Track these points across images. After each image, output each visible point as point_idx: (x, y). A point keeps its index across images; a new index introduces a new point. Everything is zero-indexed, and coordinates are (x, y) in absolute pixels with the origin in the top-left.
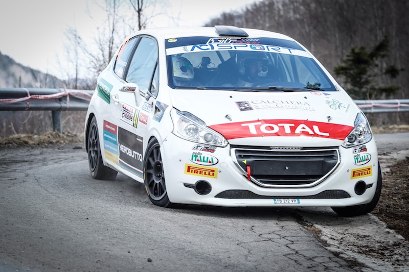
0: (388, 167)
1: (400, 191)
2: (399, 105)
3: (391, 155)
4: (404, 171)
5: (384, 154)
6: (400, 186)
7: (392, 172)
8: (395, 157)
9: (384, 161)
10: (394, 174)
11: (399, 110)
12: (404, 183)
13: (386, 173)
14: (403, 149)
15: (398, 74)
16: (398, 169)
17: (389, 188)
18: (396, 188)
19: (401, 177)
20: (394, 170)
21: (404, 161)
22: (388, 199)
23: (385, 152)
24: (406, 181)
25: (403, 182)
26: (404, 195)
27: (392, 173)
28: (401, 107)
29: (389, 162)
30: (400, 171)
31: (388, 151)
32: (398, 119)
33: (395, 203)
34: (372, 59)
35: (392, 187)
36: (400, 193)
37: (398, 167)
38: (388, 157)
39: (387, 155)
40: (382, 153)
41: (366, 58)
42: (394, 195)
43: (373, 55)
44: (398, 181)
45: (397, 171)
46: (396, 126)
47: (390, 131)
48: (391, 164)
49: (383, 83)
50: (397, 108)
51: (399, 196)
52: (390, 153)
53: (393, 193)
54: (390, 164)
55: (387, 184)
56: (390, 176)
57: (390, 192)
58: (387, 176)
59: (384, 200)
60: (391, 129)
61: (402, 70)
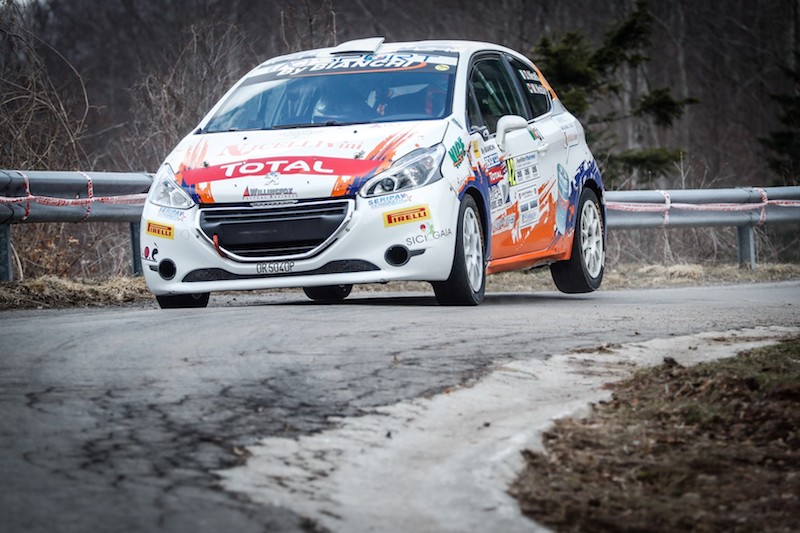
0: (609, 386)
1: (635, 458)
2: (668, 205)
3: (621, 351)
4: (653, 399)
5: (601, 349)
6: (636, 443)
7: (617, 403)
8: (632, 358)
9: (600, 369)
10: (622, 408)
11: (667, 219)
12: (648, 435)
13: (598, 406)
14: (661, 336)
15: (679, 114)
16: (637, 393)
17: (603, 447)
18: (625, 448)
19: (640, 418)
20: (622, 397)
21: (656, 371)
22: (597, 482)
23: (604, 345)
24: (656, 427)
25: (644, 431)
26: (644, 469)
27: (617, 406)
28: (672, 211)
29: (612, 373)
30: (640, 398)
31: (614, 339)
32: (667, 248)
33: (617, 494)
34: (601, 70)
35: (611, 447)
36: (634, 464)
37: (637, 388)
38: (610, 358)
39: (609, 352)
40: (597, 345)
41: (582, 66)
42: (616, 469)
43: (603, 61)
44: (631, 429)
45: (633, 397)
46: (658, 267)
47: (638, 281)
48: (619, 379)
49: (640, 139)
50: (661, 214)
51: (632, 472)
52: (620, 347)
53: (613, 464)
54: (613, 380)
55: (598, 437)
56: (610, 413)
57: (603, 462)
58: (600, 413)
59: (584, 486)
60: (642, 276)
61: (691, 101)
